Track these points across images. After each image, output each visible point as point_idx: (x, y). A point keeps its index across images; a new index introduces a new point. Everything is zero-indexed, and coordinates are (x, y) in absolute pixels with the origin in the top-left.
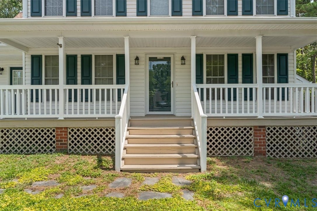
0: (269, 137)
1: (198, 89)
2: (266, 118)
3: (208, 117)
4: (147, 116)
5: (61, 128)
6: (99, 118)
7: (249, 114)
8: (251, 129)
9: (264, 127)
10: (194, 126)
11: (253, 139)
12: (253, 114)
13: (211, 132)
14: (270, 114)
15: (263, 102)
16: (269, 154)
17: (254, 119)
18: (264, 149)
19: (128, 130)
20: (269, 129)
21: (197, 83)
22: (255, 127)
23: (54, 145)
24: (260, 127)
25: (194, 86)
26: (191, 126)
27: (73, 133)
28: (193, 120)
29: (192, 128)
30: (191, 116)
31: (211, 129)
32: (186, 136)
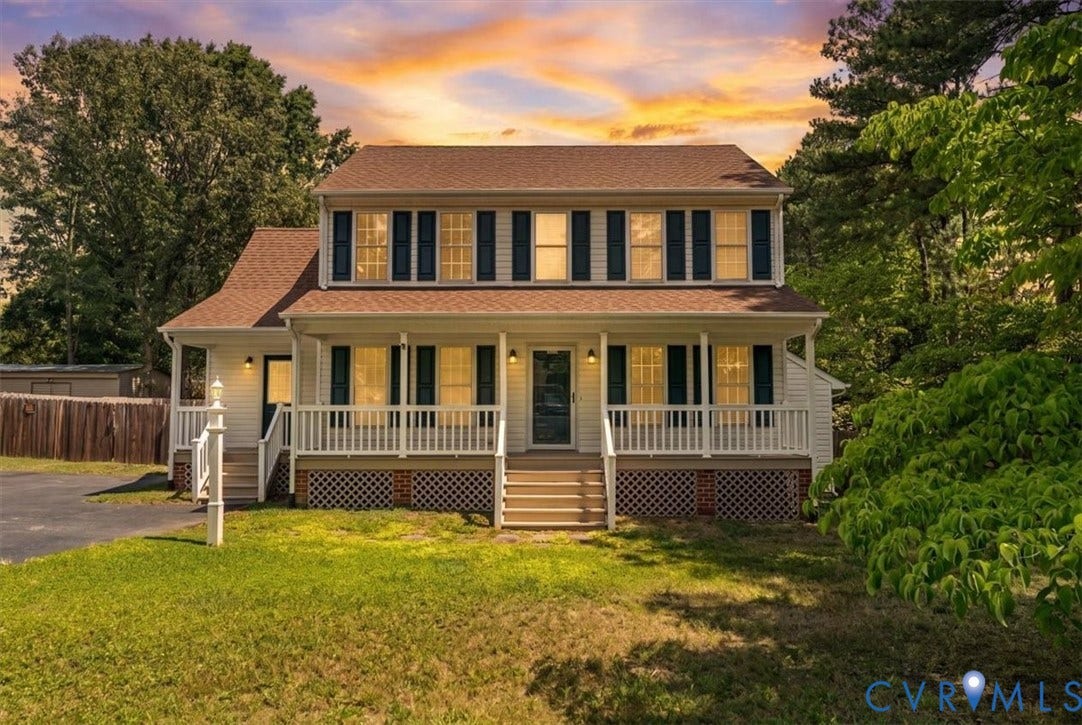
0: (720, 487)
1: (610, 413)
2: (715, 458)
3: (618, 456)
4: (529, 452)
5: (403, 471)
6: (459, 456)
7: (689, 451)
8: (692, 475)
9: (712, 471)
10: (603, 469)
11: (695, 491)
12: (697, 452)
13: (622, 479)
14: (721, 451)
15: (711, 433)
16: (720, 513)
17: (698, 458)
18: (713, 505)
19: (506, 474)
20: (720, 474)
21: (610, 402)
22: (699, 471)
23: (390, 497)
24: (706, 471)
25: (604, 408)
26: (599, 469)
27: (419, 479)
28: (602, 459)
29: (599, 471)
30: (600, 454)
31: (622, 475)
32: (591, 483)
